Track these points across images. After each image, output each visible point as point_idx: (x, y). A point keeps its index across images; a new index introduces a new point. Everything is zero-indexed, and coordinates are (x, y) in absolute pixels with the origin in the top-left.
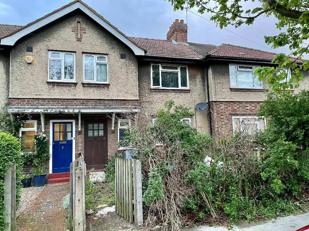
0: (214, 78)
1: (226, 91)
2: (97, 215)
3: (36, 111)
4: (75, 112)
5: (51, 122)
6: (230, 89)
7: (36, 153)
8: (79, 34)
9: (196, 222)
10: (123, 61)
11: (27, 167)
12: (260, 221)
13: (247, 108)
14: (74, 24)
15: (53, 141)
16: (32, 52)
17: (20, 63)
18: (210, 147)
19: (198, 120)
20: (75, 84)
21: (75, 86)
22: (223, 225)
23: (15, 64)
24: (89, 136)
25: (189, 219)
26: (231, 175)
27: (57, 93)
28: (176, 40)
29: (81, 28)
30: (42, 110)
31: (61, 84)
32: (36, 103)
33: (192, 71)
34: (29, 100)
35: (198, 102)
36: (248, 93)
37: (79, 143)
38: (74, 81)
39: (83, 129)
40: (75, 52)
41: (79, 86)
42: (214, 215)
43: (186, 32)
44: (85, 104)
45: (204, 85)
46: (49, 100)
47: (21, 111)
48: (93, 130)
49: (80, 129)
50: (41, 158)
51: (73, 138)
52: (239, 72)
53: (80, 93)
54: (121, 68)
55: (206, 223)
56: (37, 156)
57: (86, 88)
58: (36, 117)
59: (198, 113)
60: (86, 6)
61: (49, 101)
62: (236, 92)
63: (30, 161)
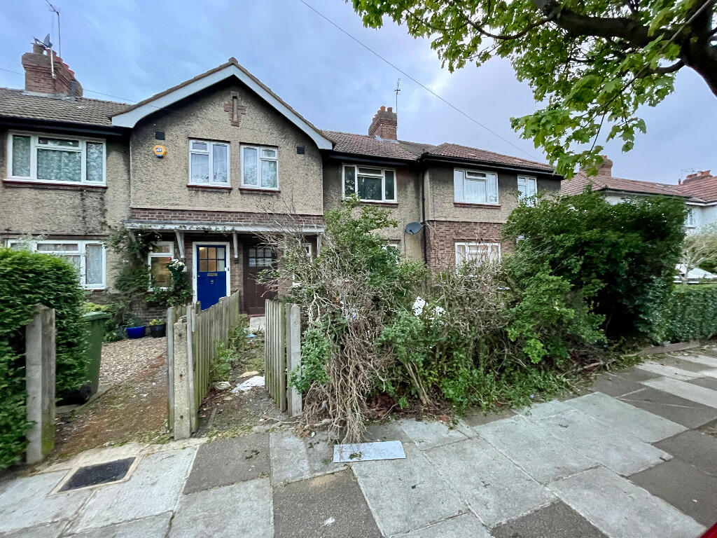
0: (432, 187)
1: (448, 205)
2: (233, 391)
3: (168, 227)
4: (226, 230)
5: (194, 244)
6: (454, 204)
7: (171, 289)
8: (235, 116)
9: (394, 411)
10: (301, 157)
11: (160, 309)
12: (503, 409)
13: (476, 231)
14: (227, 100)
15: (198, 273)
16: (164, 139)
17: (147, 156)
18: (423, 284)
19: (408, 248)
20: (230, 190)
21: (230, 193)
22: (441, 419)
23: (139, 157)
24: (250, 266)
25: (381, 406)
26: (456, 332)
27: (202, 203)
28: (381, 136)
29: (238, 106)
30: (177, 227)
31: (208, 190)
32: (172, 217)
33: (401, 177)
34: (161, 211)
35: (408, 222)
36: (479, 210)
37: (235, 275)
38: (228, 185)
39: (241, 256)
40: (229, 142)
41: (236, 192)
42: (426, 399)
43: (395, 124)
44: (243, 219)
45: (417, 198)
46: (190, 212)
47: (146, 226)
48: (257, 258)
49: (236, 256)
50: (179, 296)
51: (226, 269)
52: (469, 181)
53: (237, 203)
54: (298, 168)
55: (410, 413)
56: (174, 294)
57: (246, 197)
58: (169, 236)
59: (408, 237)
60: (245, 72)
61: (190, 214)
62: (461, 209)
63: (163, 300)
